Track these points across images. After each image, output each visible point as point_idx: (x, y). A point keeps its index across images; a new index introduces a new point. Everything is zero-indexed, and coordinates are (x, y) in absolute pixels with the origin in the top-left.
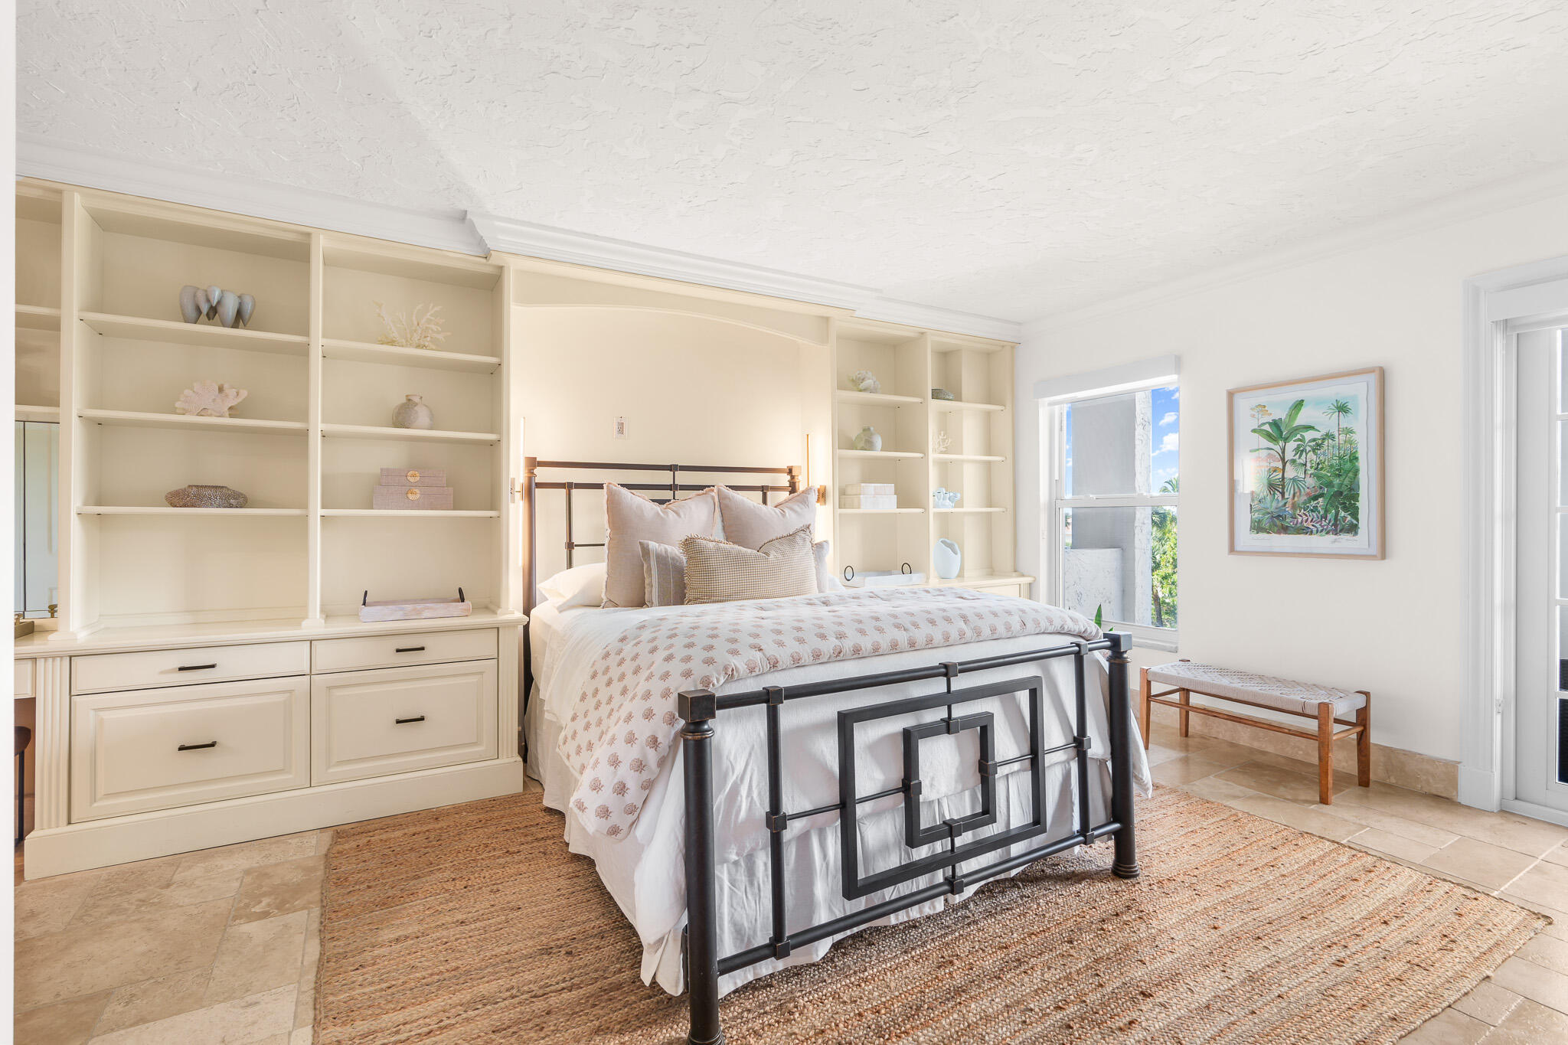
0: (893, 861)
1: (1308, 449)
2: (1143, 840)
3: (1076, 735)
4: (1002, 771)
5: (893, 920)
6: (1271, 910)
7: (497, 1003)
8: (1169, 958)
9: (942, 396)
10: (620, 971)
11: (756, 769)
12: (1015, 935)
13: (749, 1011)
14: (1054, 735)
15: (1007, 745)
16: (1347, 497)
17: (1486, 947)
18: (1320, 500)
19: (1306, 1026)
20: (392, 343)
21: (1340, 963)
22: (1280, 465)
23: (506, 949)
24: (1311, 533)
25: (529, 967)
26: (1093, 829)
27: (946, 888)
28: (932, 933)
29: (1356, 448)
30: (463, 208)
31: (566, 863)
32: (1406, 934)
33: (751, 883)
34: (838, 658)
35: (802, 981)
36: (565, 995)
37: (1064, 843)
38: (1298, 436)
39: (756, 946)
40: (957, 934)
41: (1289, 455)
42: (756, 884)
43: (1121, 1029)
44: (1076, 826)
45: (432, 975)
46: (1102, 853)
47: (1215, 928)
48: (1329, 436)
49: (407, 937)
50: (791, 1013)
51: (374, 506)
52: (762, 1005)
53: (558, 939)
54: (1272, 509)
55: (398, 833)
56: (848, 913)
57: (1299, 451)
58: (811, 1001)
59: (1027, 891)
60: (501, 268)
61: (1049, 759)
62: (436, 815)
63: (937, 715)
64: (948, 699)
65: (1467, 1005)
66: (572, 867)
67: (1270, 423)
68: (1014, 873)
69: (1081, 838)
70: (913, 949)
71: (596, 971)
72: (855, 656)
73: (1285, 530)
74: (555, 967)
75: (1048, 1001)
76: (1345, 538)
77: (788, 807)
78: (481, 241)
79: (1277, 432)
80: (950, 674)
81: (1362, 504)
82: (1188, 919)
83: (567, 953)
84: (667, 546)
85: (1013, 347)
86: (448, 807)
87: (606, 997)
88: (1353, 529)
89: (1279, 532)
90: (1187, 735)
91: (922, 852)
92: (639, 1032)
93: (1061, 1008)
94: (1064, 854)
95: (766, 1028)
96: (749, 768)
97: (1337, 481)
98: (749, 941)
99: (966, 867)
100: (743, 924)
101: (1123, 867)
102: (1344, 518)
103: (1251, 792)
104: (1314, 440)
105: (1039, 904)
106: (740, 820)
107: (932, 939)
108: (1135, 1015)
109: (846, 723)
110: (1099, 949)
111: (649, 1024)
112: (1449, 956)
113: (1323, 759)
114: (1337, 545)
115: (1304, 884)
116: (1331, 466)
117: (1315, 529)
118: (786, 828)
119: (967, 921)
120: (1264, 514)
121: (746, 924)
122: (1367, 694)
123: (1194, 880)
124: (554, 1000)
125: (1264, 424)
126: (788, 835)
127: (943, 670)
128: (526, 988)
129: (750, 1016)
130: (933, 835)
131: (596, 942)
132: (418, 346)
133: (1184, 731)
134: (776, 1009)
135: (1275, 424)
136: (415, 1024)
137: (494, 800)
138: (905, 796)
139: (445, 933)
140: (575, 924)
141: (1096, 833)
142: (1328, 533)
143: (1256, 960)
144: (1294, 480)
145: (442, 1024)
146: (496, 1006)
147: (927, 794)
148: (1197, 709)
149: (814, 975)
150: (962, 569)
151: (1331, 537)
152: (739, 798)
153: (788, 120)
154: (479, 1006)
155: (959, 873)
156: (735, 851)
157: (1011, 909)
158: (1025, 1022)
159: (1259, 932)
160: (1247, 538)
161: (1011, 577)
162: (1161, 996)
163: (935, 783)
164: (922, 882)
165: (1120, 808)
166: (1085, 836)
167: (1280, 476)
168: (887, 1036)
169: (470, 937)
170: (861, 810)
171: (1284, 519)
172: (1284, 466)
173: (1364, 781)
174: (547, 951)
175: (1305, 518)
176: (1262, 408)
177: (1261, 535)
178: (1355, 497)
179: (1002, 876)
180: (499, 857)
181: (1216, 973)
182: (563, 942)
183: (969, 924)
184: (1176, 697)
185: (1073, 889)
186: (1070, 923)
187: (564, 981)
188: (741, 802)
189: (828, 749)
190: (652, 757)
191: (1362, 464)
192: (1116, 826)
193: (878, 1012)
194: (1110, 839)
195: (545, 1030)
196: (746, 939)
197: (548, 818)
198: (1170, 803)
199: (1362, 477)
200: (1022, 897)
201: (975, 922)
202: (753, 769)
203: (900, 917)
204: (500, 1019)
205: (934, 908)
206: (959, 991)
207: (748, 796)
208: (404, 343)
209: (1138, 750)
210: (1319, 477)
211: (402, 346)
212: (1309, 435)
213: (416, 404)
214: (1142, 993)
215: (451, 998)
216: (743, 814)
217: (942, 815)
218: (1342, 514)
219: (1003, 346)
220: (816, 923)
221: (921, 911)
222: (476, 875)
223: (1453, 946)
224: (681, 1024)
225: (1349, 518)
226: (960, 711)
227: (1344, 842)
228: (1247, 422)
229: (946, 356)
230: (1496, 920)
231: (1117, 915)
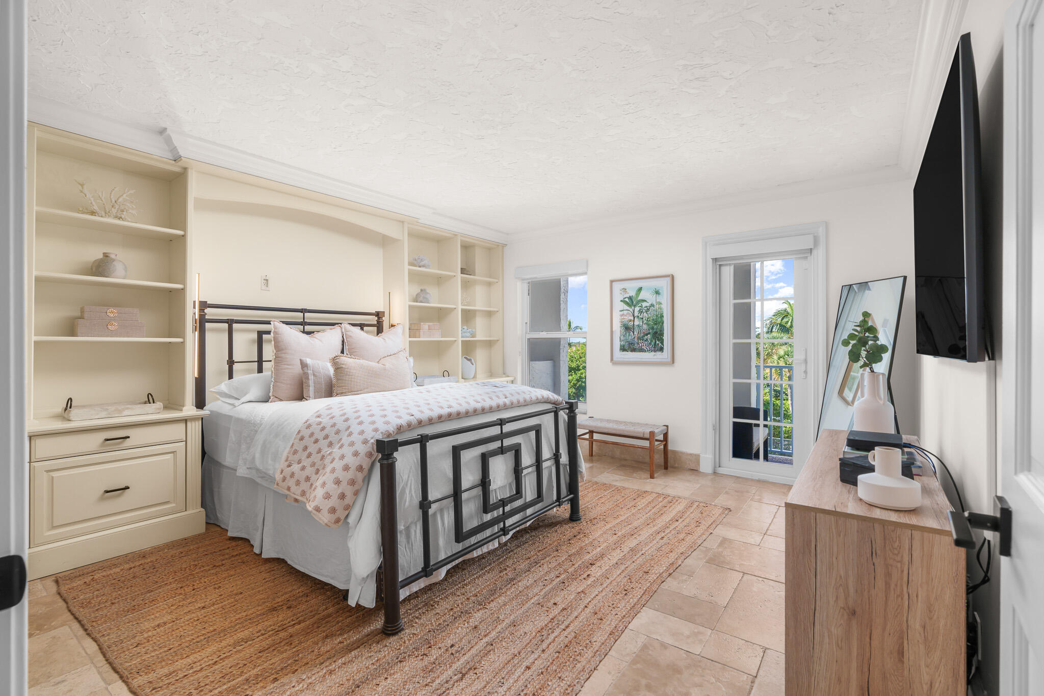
0: (475, 523)
1: (644, 311)
2: (582, 503)
3: (554, 452)
4: (525, 472)
5: (475, 554)
6: (636, 524)
7: (254, 639)
8: (599, 549)
9: (466, 272)
10: (326, 609)
11: (413, 479)
12: (532, 553)
13: (410, 610)
14: (546, 453)
15: (527, 459)
16: (659, 334)
17: (710, 523)
18: (649, 335)
19: (652, 562)
20: (93, 213)
21: (662, 538)
22: (632, 318)
23: (244, 614)
24: (645, 352)
25: (266, 619)
26: (564, 498)
27: (501, 533)
28: (493, 559)
29: (663, 311)
30: (164, 126)
31: (262, 565)
32: (684, 523)
33: (408, 542)
34: (450, 418)
35: (433, 592)
36: (297, 627)
37: (550, 507)
38: (640, 305)
39: (411, 575)
40: (505, 557)
41: (636, 314)
42: (411, 543)
43: (584, 579)
44: (555, 498)
45: (198, 637)
46: (564, 510)
47: (615, 534)
48: (652, 305)
49: (165, 623)
50: (432, 606)
51: (79, 334)
52: (417, 605)
53: (278, 603)
54: (629, 340)
55: (118, 570)
56: (454, 553)
57: (640, 312)
58: (441, 599)
59: (533, 534)
60: (185, 169)
61: (545, 465)
62: (143, 555)
63: (496, 445)
64: (502, 436)
65: (705, 544)
66: (268, 566)
67: (628, 298)
68: (528, 524)
69: (558, 503)
70: (485, 567)
71: (312, 612)
72: (457, 417)
73: (634, 350)
74: (282, 616)
75: (552, 575)
76: (659, 353)
77: (431, 497)
78: (174, 149)
79: (631, 302)
80: (503, 423)
81: (665, 338)
82: (605, 533)
83: (288, 608)
84: (319, 362)
85: (503, 247)
86: (149, 549)
87: (324, 622)
88: (661, 349)
89: (632, 351)
90: (592, 456)
91: (488, 517)
92: (352, 632)
93: (558, 577)
94: (550, 512)
95: (422, 615)
96: (410, 478)
97: (655, 327)
98: (407, 574)
99: (509, 522)
100: (404, 565)
101: (575, 516)
102: (658, 344)
103: (623, 478)
104: (646, 307)
105: (540, 538)
106: (406, 506)
107: (494, 562)
108: (589, 573)
109: (456, 452)
110: (570, 551)
111: (357, 627)
112: (699, 528)
113: (651, 458)
114: (655, 357)
115: (647, 511)
116: (653, 320)
117: (646, 350)
118: (431, 508)
119: (508, 551)
120: (626, 342)
121: (405, 565)
122: (667, 426)
123: (604, 517)
124: (291, 630)
125: (625, 298)
126: (431, 512)
127: (500, 422)
128: (269, 629)
129: (412, 612)
130: (496, 507)
131: (304, 599)
132: (116, 217)
133: (591, 453)
134: (424, 606)
135: (630, 298)
136: (202, 662)
137: (185, 539)
138: (483, 488)
139: (193, 615)
140: (286, 593)
141: (564, 500)
142: (652, 351)
143: (632, 543)
144: (638, 326)
145: (221, 657)
146: (254, 641)
147: (493, 487)
148: (596, 441)
149: (439, 588)
150: (475, 373)
151: (653, 353)
152: (405, 495)
153: (411, 119)
154: (243, 643)
155: (507, 525)
156: (403, 524)
157: (528, 542)
158: (544, 585)
159: (632, 533)
160: (619, 355)
161: (502, 377)
162: (598, 564)
163: (496, 480)
164: (488, 532)
165: (573, 487)
166: (559, 502)
167: (632, 324)
168: (483, 604)
169: (214, 614)
170: (464, 496)
171: (634, 345)
172: (634, 319)
173: (666, 468)
174: (274, 609)
175: (643, 344)
176: (625, 289)
177: (624, 353)
178: (662, 334)
179: (523, 527)
180: (209, 570)
181: (618, 551)
182: (282, 603)
183: (509, 552)
184: (587, 436)
185: (553, 529)
186: (556, 543)
187: (293, 620)
188: (406, 497)
189: (447, 466)
190: (360, 476)
191: (665, 319)
192: (572, 496)
193: (477, 596)
194: (568, 503)
195: (293, 644)
196: (406, 573)
197: (234, 544)
198: (589, 487)
199: (665, 324)
200: (531, 537)
201: (512, 551)
202: (411, 480)
203: (478, 553)
204: (260, 646)
205: (494, 546)
206: (512, 580)
207: (409, 494)
208: (104, 215)
209: (580, 458)
210: (648, 325)
211: (102, 217)
212: (644, 304)
213: (114, 260)
214: (591, 564)
215: (220, 644)
216: (407, 503)
217: (497, 498)
218: (657, 342)
219: (498, 246)
220: (440, 560)
221: (488, 548)
222: (197, 582)
223: (700, 524)
224: (374, 624)
225: (660, 344)
226: (507, 442)
227: (660, 493)
228: (618, 297)
229: (467, 248)
230: (714, 513)
231: (575, 536)
